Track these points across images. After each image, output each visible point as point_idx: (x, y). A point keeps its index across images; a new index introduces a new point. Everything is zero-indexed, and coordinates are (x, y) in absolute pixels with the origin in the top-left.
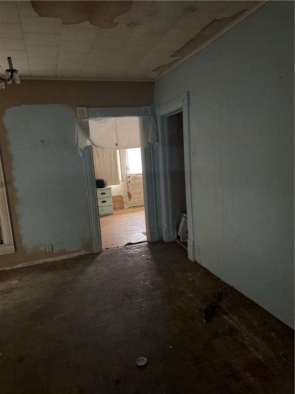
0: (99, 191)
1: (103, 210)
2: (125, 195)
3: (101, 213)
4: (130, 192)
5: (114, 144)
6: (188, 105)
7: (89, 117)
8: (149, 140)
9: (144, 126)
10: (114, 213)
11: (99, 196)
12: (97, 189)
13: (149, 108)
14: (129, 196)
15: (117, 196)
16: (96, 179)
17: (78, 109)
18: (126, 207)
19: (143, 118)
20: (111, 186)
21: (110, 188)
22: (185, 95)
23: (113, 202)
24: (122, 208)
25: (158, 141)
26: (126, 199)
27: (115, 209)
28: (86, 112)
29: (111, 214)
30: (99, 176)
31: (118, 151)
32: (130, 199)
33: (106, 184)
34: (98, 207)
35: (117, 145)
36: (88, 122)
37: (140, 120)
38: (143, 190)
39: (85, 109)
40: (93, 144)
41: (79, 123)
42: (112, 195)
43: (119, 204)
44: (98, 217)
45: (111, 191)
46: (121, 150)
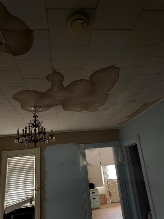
0: (91, 191)
1: (93, 205)
2: (107, 194)
3: (92, 207)
4: (110, 192)
5: (99, 163)
6: (140, 141)
7: (85, 148)
8: (120, 160)
9: (116, 152)
10: (101, 207)
11: (91, 194)
12: (90, 190)
13: (117, 142)
14: (110, 194)
15: (102, 194)
16: (89, 183)
17: (80, 145)
18: (108, 202)
19: (115, 148)
20: (98, 188)
21: (98, 189)
22: (137, 136)
23: (100, 199)
24: (106, 203)
25: (125, 161)
26: (108, 197)
27: (101, 204)
28: (84, 147)
29: (99, 208)
30: (91, 181)
31: (102, 167)
32: (110, 197)
33: (95, 186)
34: (91, 202)
35: (101, 164)
36: (85, 151)
37: (113, 149)
38: (118, 191)
39: (83, 145)
40: (88, 164)
41: (81, 152)
42: (99, 194)
43: (104, 200)
44: (91, 210)
45: (98, 191)
46: (104, 167)
